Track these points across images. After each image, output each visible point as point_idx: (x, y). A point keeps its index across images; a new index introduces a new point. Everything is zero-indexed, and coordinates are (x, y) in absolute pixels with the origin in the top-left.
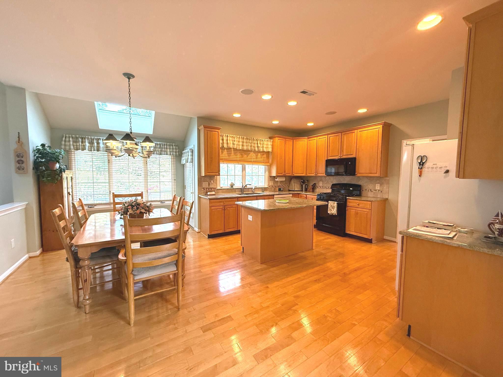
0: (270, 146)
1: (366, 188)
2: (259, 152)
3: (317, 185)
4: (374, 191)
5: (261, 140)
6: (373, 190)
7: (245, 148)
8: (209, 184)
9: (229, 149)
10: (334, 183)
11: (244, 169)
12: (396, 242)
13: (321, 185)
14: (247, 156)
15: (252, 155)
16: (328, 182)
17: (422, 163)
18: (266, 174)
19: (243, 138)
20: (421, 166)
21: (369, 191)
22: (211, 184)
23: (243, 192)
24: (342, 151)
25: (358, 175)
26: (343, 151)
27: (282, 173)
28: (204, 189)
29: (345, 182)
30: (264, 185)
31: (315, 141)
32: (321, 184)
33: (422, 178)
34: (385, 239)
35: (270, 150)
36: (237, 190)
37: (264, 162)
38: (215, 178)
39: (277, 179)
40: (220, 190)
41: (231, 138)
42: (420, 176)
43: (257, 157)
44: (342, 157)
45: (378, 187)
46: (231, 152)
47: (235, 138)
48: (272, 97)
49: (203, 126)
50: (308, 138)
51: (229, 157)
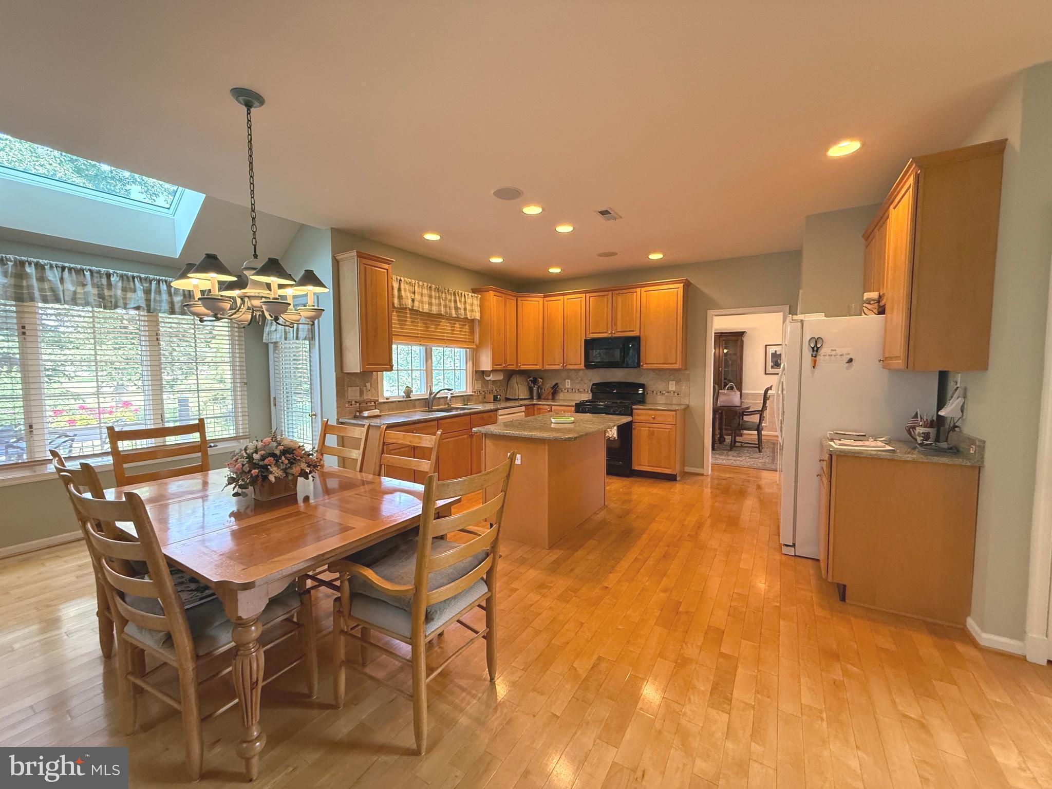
0: (477, 309)
1: (653, 389)
2: (457, 319)
3: (561, 386)
4: (666, 394)
5: (461, 294)
6: (664, 392)
7: (435, 310)
8: (361, 393)
9: (402, 309)
10: (595, 382)
11: (428, 356)
12: (703, 475)
13: (569, 386)
14: (436, 328)
15: (445, 325)
16: (582, 380)
17: (815, 349)
18: (468, 365)
19: (430, 287)
20: (815, 353)
21: (659, 394)
22: (365, 392)
23: (430, 407)
24: (614, 323)
25: (645, 366)
26: (616, 325)
27: (500, 365)
28: (351, 405)
29: (616, 380)
30: (465, 390)
31: (560, 303)
32: (568, 384)
33: (817, 370)
34: (686, 473)
35: (477, 316)
36: (417, 403)
37: (466, 341)
38: (374, 377)
39: (489, 376)
40: (385, 405)
41: (407, 287)
42: (814, 367)
43: (453, 330)
44: (614, 335)
45: (672, 386)
46: (406, 317)
47: (416, 287)
48: (543, 210)
49: (357, 252)
50: (545, 297)
51: (402, 328)
